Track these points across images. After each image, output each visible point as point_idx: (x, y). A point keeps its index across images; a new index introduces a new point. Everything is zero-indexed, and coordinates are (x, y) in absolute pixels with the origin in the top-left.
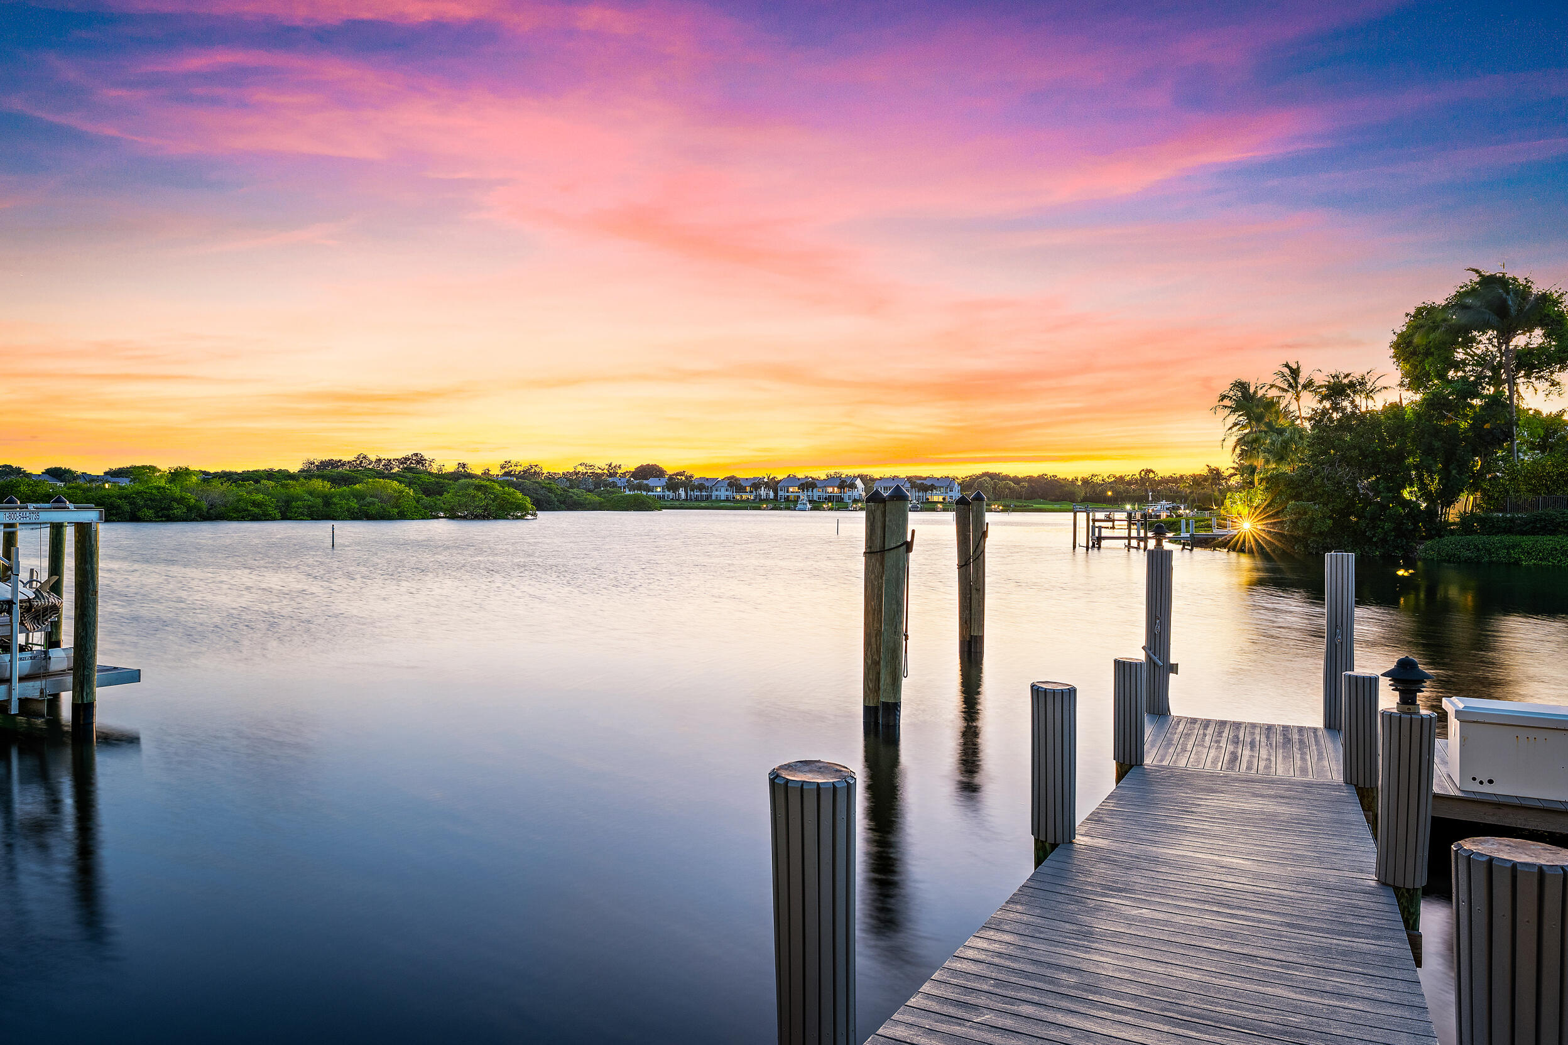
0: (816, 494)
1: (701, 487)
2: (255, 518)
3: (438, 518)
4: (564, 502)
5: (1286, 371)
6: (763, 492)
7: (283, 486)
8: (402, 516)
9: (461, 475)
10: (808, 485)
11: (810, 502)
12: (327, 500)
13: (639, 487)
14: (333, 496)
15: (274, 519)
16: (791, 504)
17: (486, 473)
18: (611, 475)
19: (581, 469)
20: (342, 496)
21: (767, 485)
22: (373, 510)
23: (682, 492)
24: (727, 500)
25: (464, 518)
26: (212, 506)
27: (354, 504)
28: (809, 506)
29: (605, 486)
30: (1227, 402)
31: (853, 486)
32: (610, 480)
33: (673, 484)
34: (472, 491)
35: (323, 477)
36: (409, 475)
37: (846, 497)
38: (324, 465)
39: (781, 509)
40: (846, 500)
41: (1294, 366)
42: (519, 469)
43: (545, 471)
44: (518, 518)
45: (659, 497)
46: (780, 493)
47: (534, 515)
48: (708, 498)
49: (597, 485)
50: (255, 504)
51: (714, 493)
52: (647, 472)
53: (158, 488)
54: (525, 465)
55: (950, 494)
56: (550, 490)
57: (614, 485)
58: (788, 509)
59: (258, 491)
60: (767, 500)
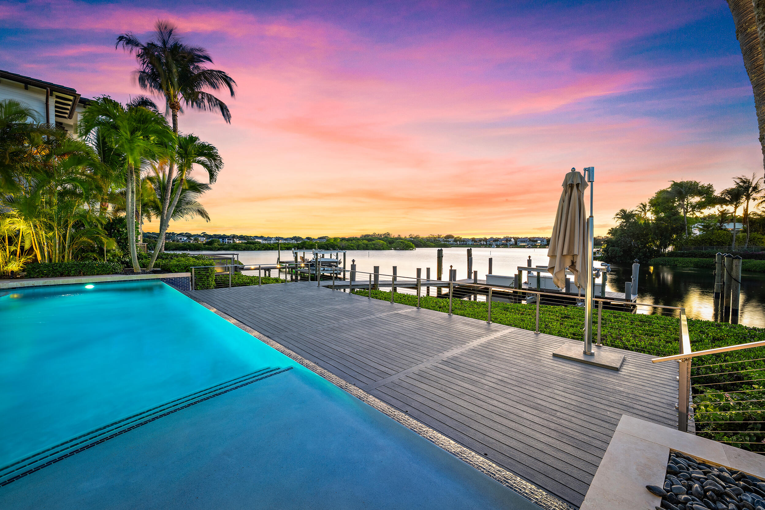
0: (498, 243)
1: (464, 241)
2: (352, 250)
3: (392, 250)
4: (425, 245)
5: (641, 206)
6: (482, 242)
7: (357, 242)
8: (384, 249)
9: (399, 238)
10: (496, 240)
11: (496, 245)
12: (367, 245)
13: (446, 241)
14: (368, 244)
15: (356, 250)
16: (490, 246)
17: (405, 237)
18: (439, 238)
19: (431, 236)
20: (370, 244)
21: (483, 240)
22: (377, 248)
23: (458, 242)
24: (472, 245)
25: (398, 250)
26: (343, 247)
27: (373, 246)
28: (495, 247)
29: (437, 241)
30: (618, 216)
31: (510, 241)
32: (438, 239)
33: (456, 240)
34: (400, 243)
35: (365, 239)
36: (386, 238)
37: (508, 244)
38: (366, 236)
39: (487, 247)
40: (508, 245)
41: (644, 204)
42: (414, 236)
43: (421, 237)
44: (411, 250)
45: (452, 244)
46: (487, 243)
47: (415, 249)
48: (466, 244)
49: (434, 241)
50: (352, 246)
51: (468, 243)
52: (449, 237)
53: (332, 243)
54: (415, 235)
55: (543, 243)
56: (421, 242)
57: (439, 241)
58: (489, 247)
59: (352, 243)
60: (484, 245)
